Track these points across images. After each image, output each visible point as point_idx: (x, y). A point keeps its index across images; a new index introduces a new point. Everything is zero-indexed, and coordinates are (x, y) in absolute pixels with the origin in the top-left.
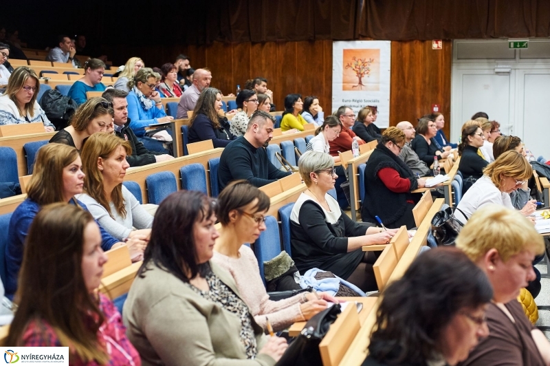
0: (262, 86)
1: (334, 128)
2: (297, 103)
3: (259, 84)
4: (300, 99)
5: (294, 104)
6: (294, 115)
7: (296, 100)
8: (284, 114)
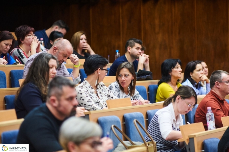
0: (135, 49)
1: (187, 100)
2: (175, 69)
3: (132, 47)
4: (178, 65)
5: (171, 71)
6: (172, 84)
7: (173, 66)
8: (159, 83)
